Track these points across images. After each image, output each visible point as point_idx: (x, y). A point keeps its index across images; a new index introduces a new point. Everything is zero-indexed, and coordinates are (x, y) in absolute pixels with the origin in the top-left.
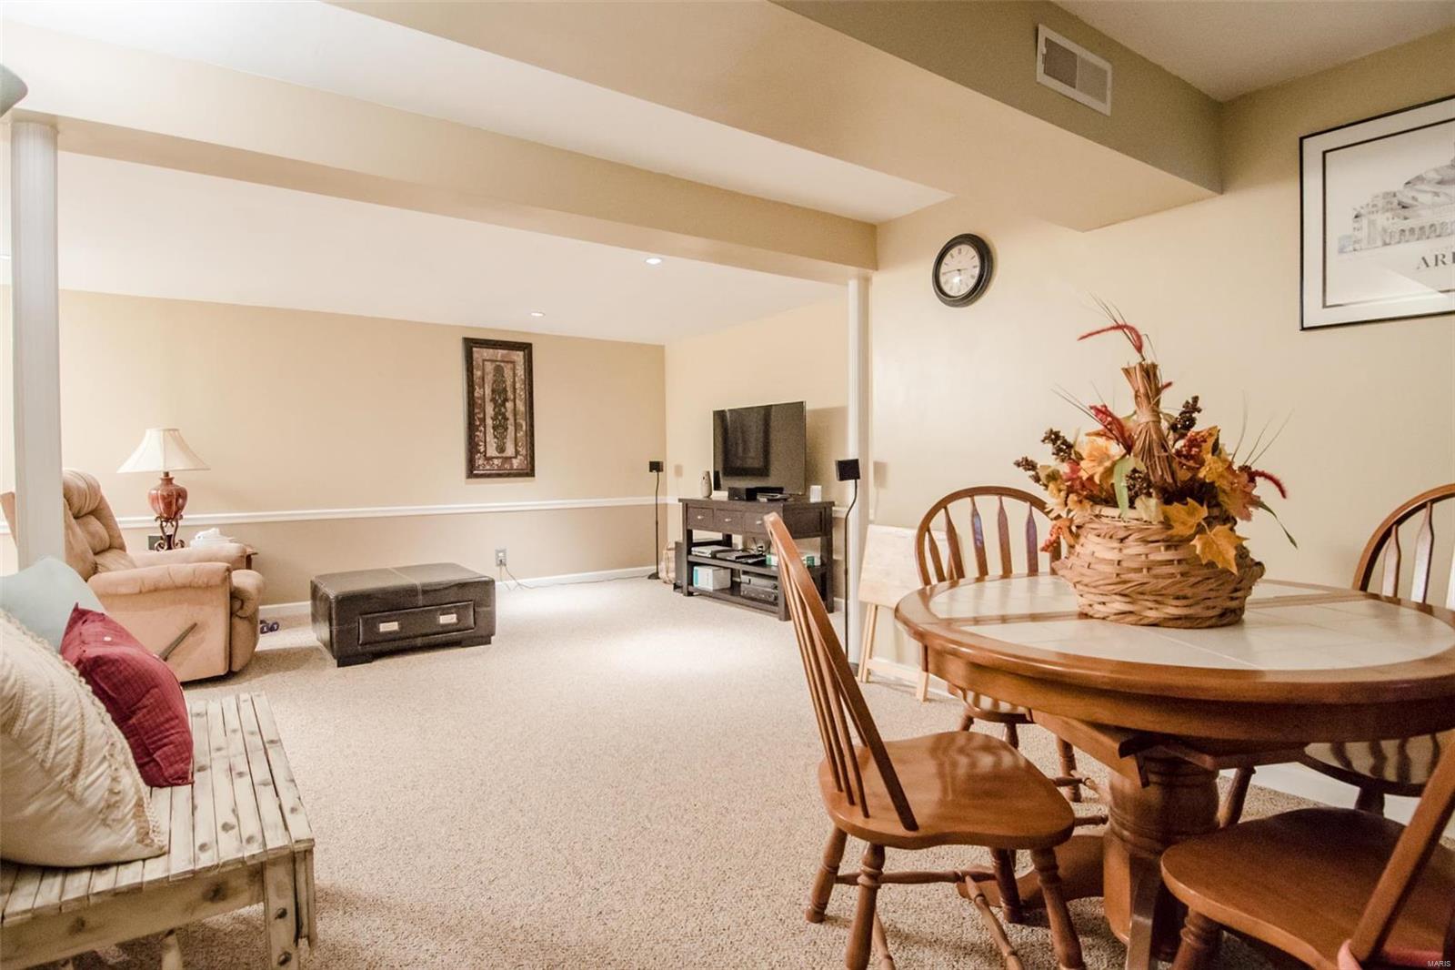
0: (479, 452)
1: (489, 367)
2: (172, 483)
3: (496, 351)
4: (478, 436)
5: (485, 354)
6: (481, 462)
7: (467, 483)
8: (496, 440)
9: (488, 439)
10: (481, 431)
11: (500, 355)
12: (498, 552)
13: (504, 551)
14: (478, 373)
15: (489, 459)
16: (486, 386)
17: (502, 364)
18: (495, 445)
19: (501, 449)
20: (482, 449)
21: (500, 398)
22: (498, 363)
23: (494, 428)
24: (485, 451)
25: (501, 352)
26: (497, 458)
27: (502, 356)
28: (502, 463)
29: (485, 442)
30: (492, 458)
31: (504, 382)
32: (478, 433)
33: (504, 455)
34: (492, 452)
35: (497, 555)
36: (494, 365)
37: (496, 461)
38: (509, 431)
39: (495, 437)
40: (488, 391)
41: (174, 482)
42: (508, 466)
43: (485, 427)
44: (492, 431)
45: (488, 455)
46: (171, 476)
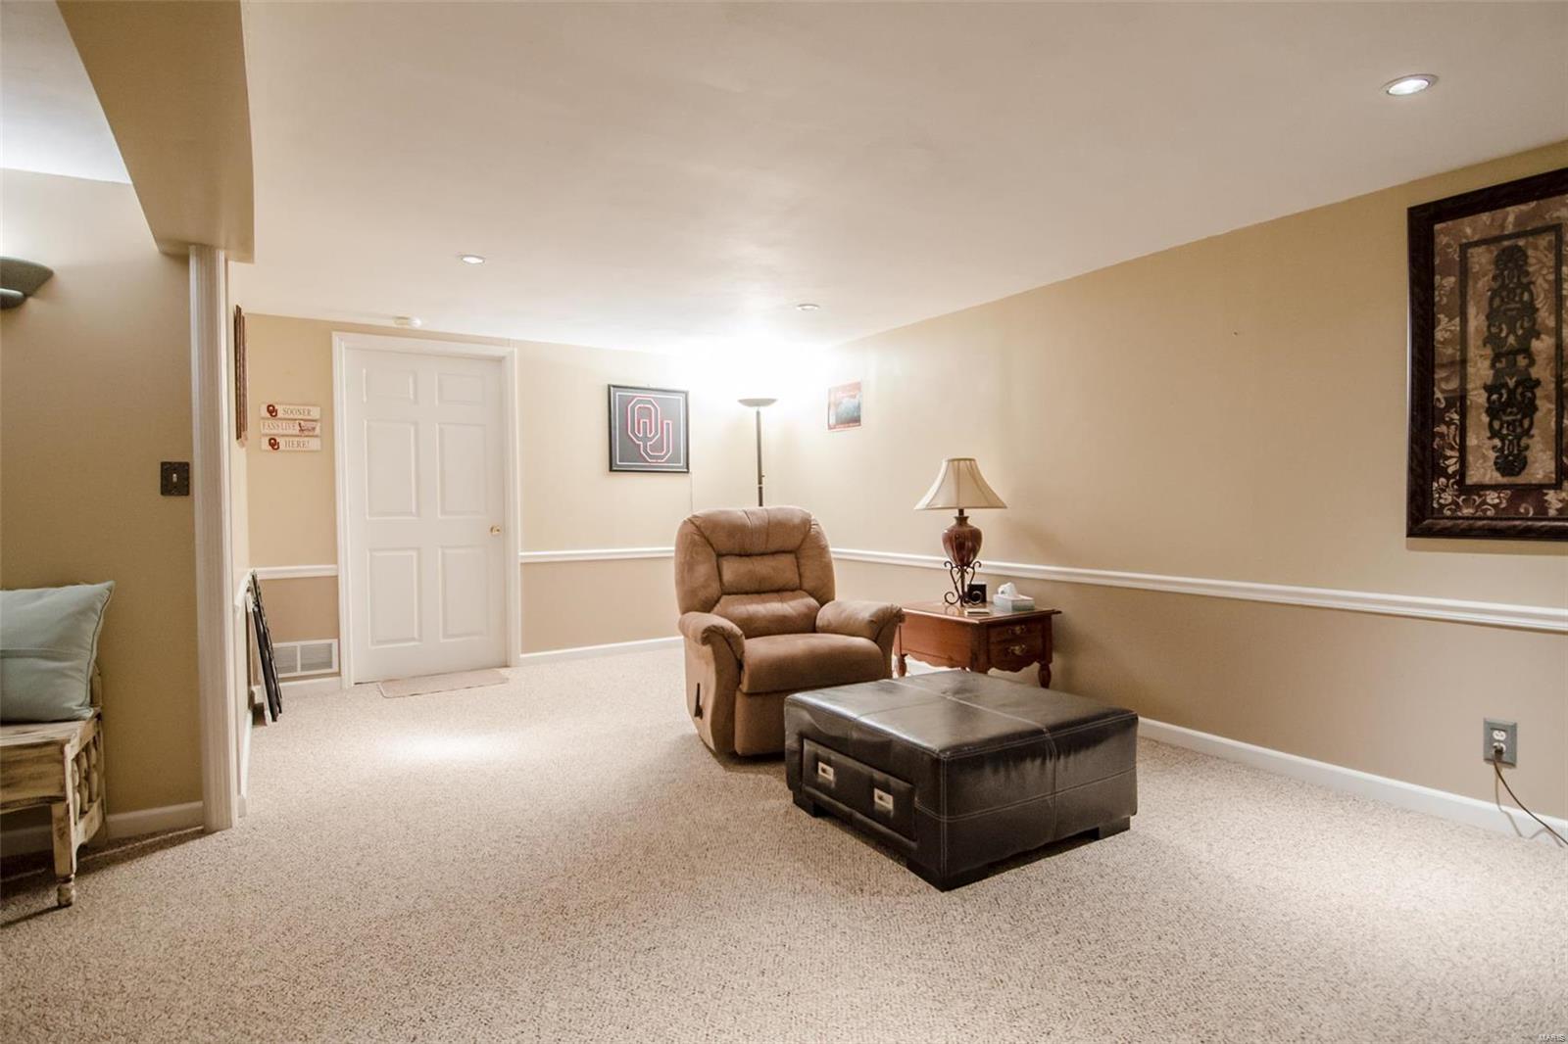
0: (1444, 473)
1: (1482, 260)
2: (966, 523)
3: (1499, 213)
4: (1442, 435)
5: (1468, 231)
6: (1447, 498)
7: (1410, 548)
8: (1497, 442)
9: (1472, 441)
10: (1449, 424)
11: (1511, 219)
12: (1491, 727)
13: (1511, 730)
14: (1446, 283)
15: (1467, 490)
16: (1472, 311)
17: (1521, 243)
18: (1492, 455)
19: (1511, 462)
20: (1452, 466)
21: (1512, 330)
22: (1506, 243)
23: (1493, 411)
24: (1462, 472)
25: (1512, 214)
26: (1496, 487)
27: (1519, 220)
28: (1510, 500)
29: (1463, 449)
30: (1480, 488)
31: (1527, 287)
32: (1443, 429)
33: (1521, 480)
34: (1483, 470)
35: (1490, 740)
36: (1495, 250)
37: (1492, 498)
38: (1538, 415)
39: (1494, 434)
40: (1476, 321)
41: (969, 522)
42: (1527, 508)
43: (1463, 416)
44: (1485, 419)
45: (1469, 481)
46: (965, 515)
